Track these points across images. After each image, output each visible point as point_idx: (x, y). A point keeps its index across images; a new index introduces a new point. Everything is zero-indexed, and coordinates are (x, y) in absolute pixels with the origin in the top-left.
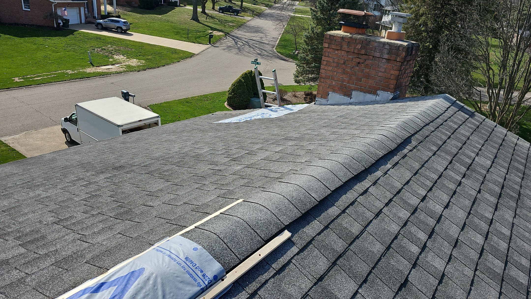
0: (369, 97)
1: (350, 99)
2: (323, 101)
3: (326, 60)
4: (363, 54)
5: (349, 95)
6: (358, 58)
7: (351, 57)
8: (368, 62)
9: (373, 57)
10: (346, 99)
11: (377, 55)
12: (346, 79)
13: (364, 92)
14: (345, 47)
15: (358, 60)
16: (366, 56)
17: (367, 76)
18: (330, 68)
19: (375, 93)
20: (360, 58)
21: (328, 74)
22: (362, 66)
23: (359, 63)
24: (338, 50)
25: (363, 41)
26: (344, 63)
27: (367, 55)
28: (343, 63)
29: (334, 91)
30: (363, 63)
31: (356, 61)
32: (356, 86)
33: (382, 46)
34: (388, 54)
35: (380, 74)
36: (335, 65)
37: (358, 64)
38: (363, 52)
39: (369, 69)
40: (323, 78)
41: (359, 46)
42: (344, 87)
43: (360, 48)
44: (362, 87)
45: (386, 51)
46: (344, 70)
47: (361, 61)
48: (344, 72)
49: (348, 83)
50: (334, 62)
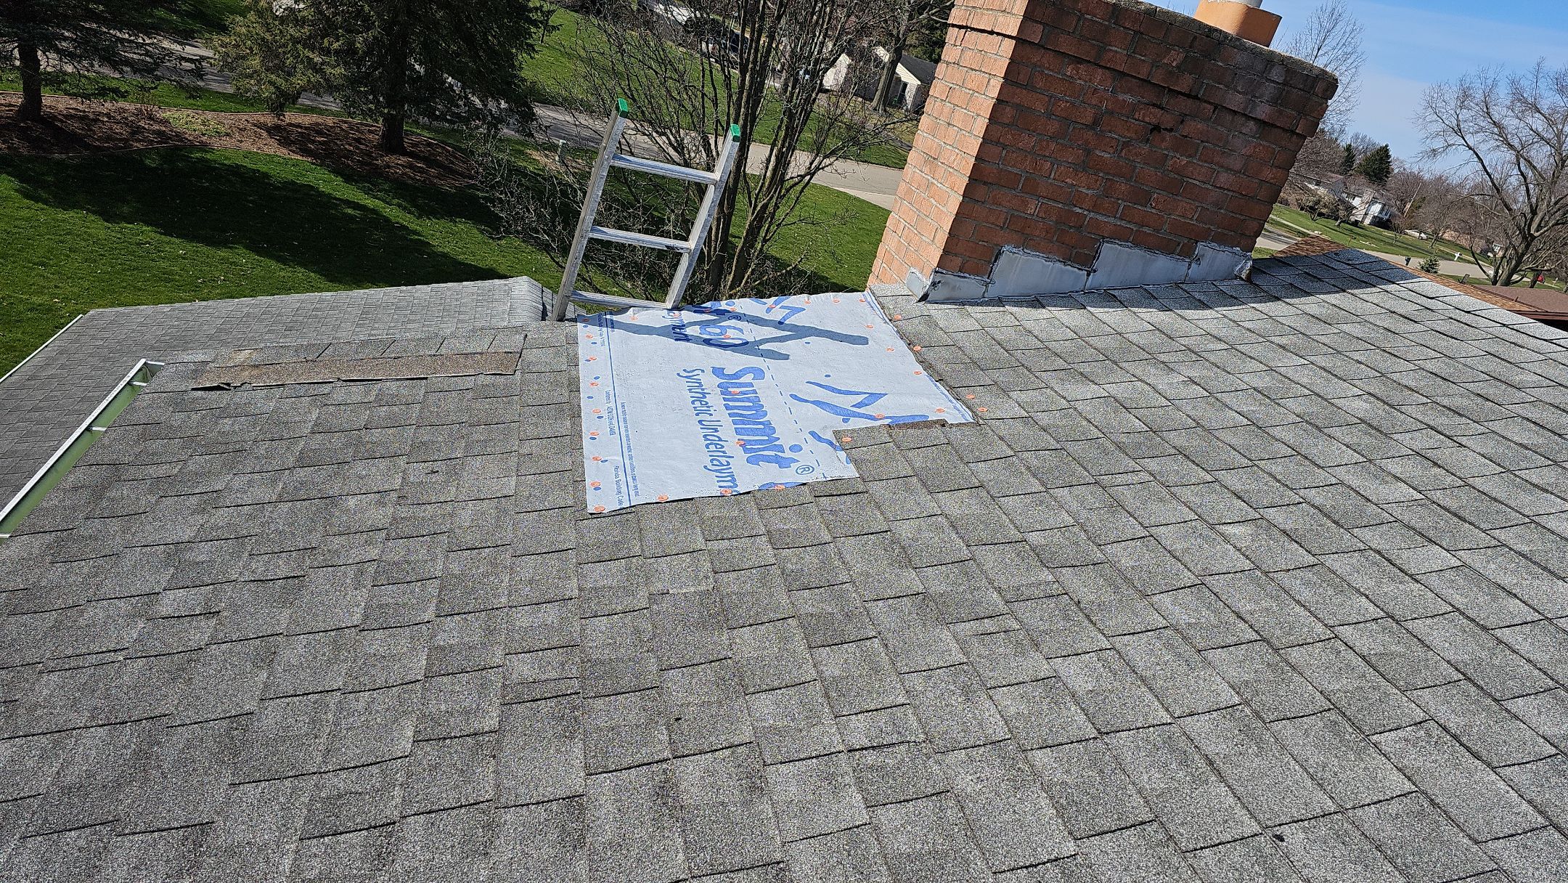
0: (1162, 266)
1: (1088, 275)
2: (971, 285)
3: (1017, 101)
4: (1180, 93)
5: (1086, 261)
6: (1154, 105)
7: (1128, 98)
8: (1194, 127)
9: (1216, 108)
10: (1071, 276)
11: (1235, 101)
12: (1090, 192)
13: (1150, 249)
14: (1117, 52)
15: (1153, 116)
16: (1190, 101)
17: (1176, 185)
18: (1027, 141)
19: (1187, 252)
20: (1162, 109)
21: (1013, 166)
22: (1163, 140)
23: (1156, 128)
24: (1079, 61)
25: (1195, 38)
26: (1096, 122)
27: (1196, 98)
28: (1088, 119)
29: (1026, 241)
30: (1171, 130)
31: (1147, 119)
32: (1123, 223)
33: (1259, 67)
34: (1274, 102)
35: (1224, 178)
36: (1053, 127)
37: (1152, 131)
38: (1184, 84)
39: (1190, 156)
40: (985, 183)
41: (1175, 58)
42: (1071, 227)
43: (1178, 67)
44: (1145, 229)
45: (1269, 90)
46: (1088, 152)
47: (1167, 120)
48: (1087, 165)
49: (1095, 208)
50: (1049, 114)
